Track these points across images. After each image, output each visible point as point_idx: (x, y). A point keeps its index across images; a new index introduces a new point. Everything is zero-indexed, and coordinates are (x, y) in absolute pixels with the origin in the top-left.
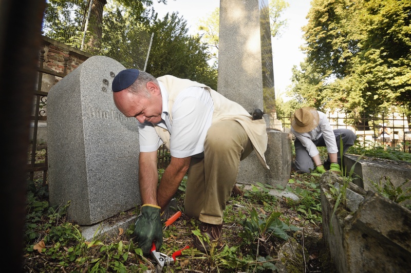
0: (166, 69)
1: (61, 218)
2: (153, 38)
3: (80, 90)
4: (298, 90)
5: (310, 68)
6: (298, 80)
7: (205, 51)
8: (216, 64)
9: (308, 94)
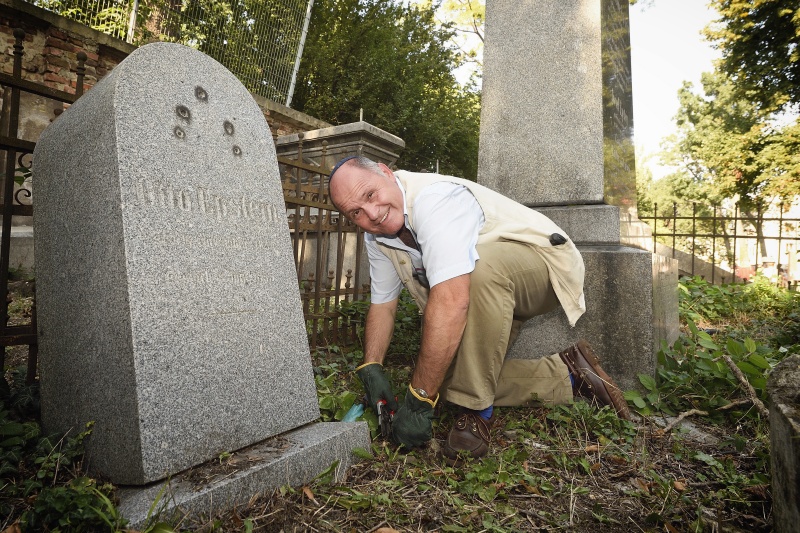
0: (345, 92)
1: (70, 467)
2: (313, 10)
3: (113, 132)
4: (693, 148)
5: (727, 90)
6: (695, 121)
7: (447, 45)
8: (475, 78)
9: (721, 158)
